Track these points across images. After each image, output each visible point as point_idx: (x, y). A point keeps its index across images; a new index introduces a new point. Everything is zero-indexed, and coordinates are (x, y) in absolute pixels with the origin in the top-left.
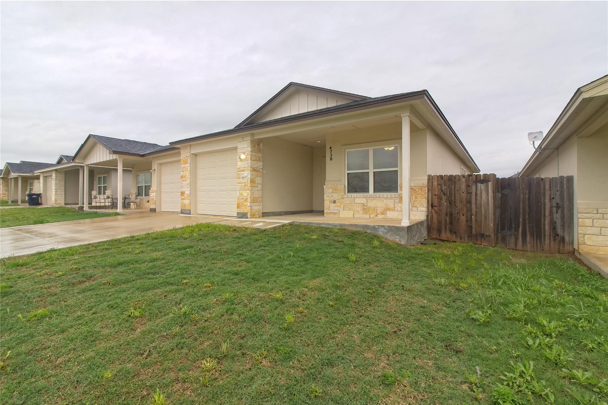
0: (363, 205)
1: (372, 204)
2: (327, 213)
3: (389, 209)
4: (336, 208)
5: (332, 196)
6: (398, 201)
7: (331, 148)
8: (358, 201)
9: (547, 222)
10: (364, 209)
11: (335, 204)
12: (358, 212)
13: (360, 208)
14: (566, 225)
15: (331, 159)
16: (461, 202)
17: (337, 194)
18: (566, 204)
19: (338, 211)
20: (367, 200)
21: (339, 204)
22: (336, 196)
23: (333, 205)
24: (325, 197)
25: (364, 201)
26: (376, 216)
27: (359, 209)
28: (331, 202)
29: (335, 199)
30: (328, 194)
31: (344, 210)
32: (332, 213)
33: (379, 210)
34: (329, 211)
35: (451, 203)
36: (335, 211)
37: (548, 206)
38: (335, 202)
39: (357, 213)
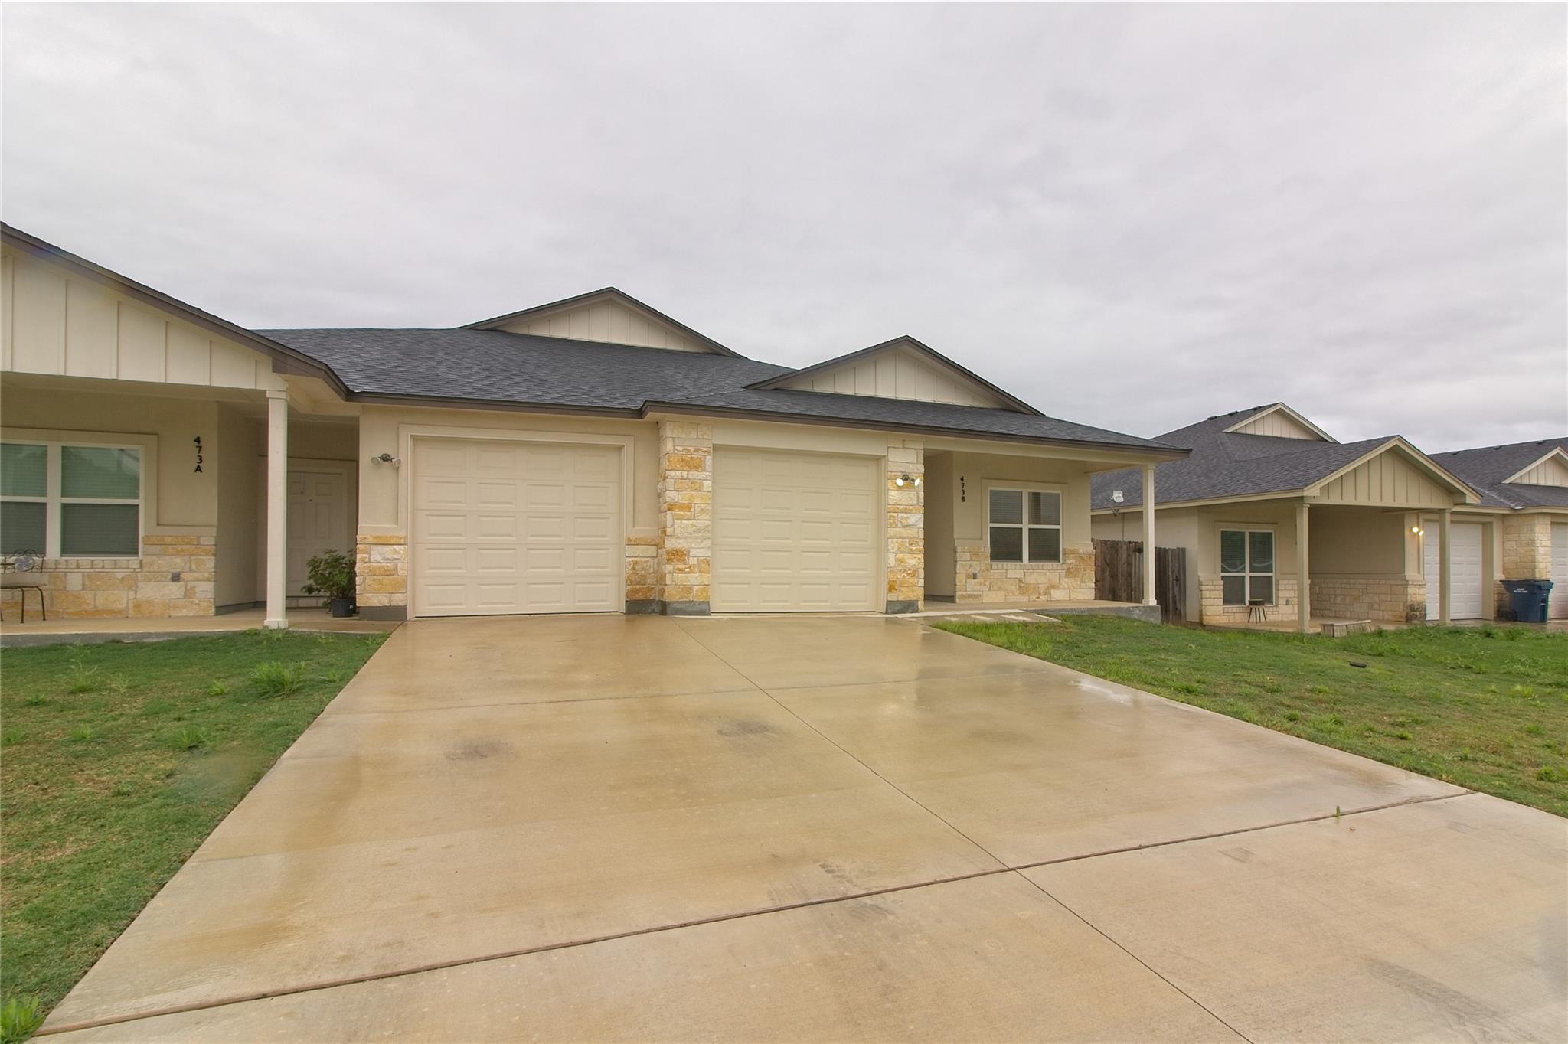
0: (1020, 581)
1: (1031, 579)
2: (963, 597)
3: (1054, 587)
4: (978, 587)
5: (971, 566)
6: (1064, 574)
7: (962, 479)
8: (1011, 574)
9: (1171, 595)
10: (1020, 587)
11: (976, 581)
12: (1013, 592)
13: (1016, 586)
14: (1182, 598)
15: (963, 499)
16: (1122, 575)
17: (978, 563)
18: (1182, 577)
19: (981, 593)
20: (1025, 573)
21: (982, 581)
22: (977, 567)
23: (973, 581)
24: (958, 566)
25: (1020, 574)
26: (1038, 598)
27: (1013, 587)
28: (968, 576)
29: (976, 572)
30: (965, 563)
31: (990, 590)
32: (970, 596)
33: (1042, 590)
34: (965, 593)
35: (1113, 576)
36: (976, 593)
37: (1171, 579)
38: (975, 577)
39: (1011, 594)
